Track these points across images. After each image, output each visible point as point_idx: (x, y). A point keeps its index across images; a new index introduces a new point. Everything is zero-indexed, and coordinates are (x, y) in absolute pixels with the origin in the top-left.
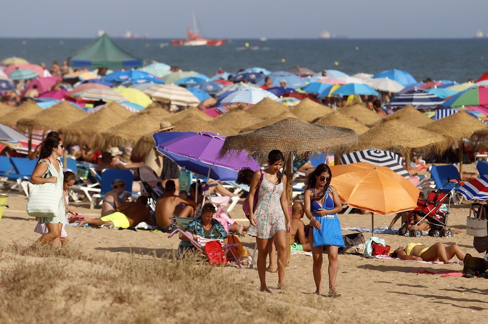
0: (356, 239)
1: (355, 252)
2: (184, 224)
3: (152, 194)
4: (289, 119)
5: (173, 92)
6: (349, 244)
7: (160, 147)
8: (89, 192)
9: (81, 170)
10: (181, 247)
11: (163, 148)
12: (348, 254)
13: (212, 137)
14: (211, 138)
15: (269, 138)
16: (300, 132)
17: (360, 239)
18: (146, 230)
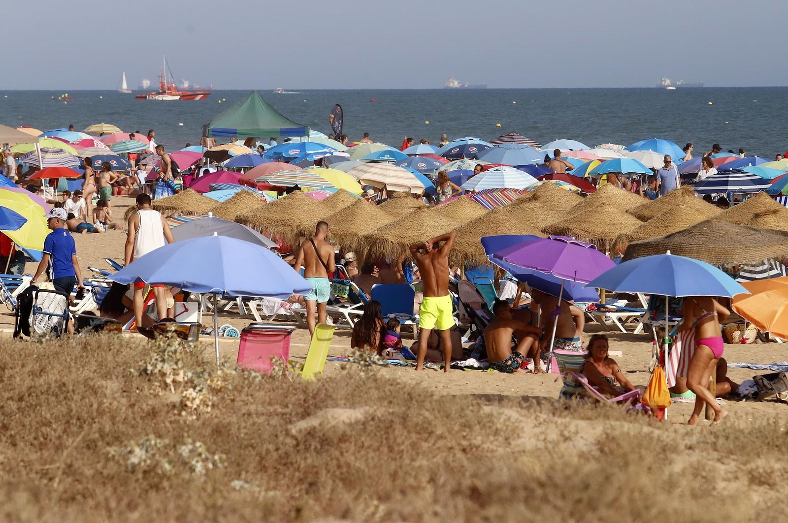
0: (776, 380)
1: (775, 399)
2: (567, 363)
3: (476, 320)
4: (713, 221)
5: (388, 173)
6: (767, 388)
7: (495, 256)
8: (350, 314)
9: (338, 285)
10: (566, 394)
11: (501, 258)
12: (767, 401)
13: (566, 242)
14: (564, 243)
15: (690, 246)
16: (731, 238)
17: (782, 381)
18: (476, 369)
